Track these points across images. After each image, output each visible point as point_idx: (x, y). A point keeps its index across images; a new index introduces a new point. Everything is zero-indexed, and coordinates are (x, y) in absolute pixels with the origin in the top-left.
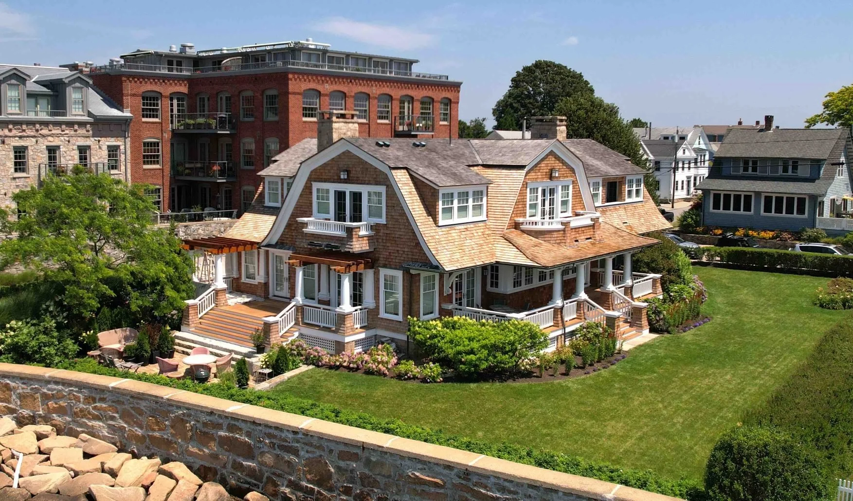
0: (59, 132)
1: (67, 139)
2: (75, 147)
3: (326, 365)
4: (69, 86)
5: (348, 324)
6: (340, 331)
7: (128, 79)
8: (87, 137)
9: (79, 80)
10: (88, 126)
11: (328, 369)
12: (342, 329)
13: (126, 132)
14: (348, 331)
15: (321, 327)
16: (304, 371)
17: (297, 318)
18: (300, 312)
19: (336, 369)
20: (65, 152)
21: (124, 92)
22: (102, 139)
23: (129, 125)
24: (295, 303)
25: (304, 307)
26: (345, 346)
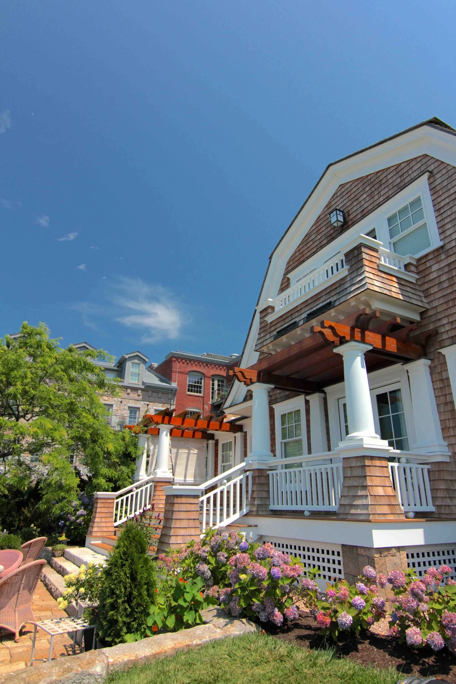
1: (120, 400)
2: (126, 408)
3: (298, 624)
4: (129, 361)
5: (375, 486)
6: (353, 511)
7: (177, 360)
8: (137, 400)
9: (138, 358)
10: (140, 392)
11: (310, 641)
12: (358, 505)
13: (172, 401)
14: (379, 510)
15: (306, 513)
16: (215, 643)
17: (253, 498)
18: (259, 483)
19: (340, 646)
20: (117, 410)
21: (173, 369)
22: (151, 403)
23: (175, 395)
24: (250, 462)
25: (270, 473)
26: (376, 562)
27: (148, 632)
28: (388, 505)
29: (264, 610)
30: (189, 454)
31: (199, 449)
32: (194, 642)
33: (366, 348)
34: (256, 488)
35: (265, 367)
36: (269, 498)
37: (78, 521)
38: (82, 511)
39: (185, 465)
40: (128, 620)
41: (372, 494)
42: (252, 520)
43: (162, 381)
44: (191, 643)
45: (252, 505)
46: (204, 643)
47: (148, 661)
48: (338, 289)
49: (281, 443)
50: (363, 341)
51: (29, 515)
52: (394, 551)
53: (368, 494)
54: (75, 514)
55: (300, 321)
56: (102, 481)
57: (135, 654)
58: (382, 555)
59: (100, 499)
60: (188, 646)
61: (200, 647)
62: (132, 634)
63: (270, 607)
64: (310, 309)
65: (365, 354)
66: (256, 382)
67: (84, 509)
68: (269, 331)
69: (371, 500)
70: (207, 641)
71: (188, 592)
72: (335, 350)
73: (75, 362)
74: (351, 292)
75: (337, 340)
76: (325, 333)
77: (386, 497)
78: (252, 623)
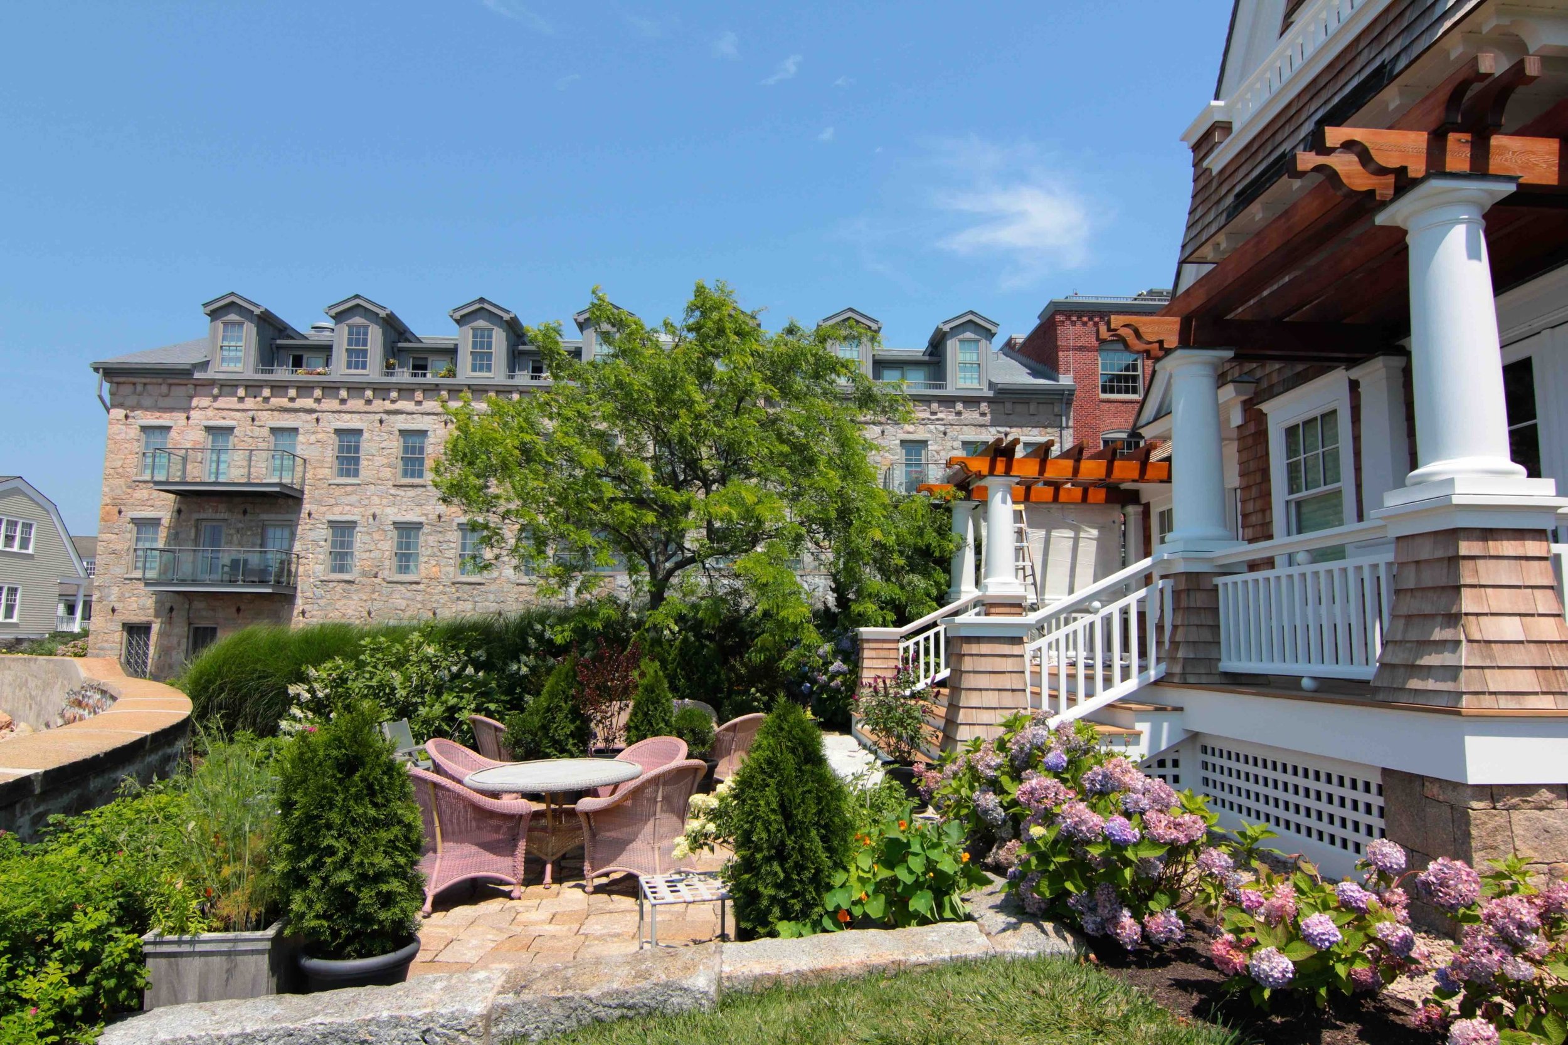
0: (927, 415)
1: (942, 428)
2: (958, 444)
3: (1193, 951)
4: (952, 337)
5: (1493, 614)
6: (1414, 684)
7: (1068, 318)
8: (981, 426)
9: (972, 327)
10: (984, 406)
11: (1203, 996)
12: (1430, 667)
13: (1064, 419)
14: (1496, 681)
15: (1306, 683)
16: (962, 966)
17: (1175, 644)
18: (1188, 608)
19: (1276, 1024)
20: (938, 453)
21: (1059, 343)
22: (1014, 430)
23: (1069, 403)
24: (1166, 556)
25: (1220, 581)
26: (1473, 822)
27: (827, 922)
28: (1535, 668)
29: (1093, 910)
30: (1076, 540)
31: (1101, 529)
32: (913, 958)
33: (1491, 193)
34: (1183, 620)
35: (1200, 302)
36: (1219, 643)
37: (832, 684)
38: (837, 665)
39: (1068, 565)
40: (782, 895)
41: (1477, 637)
42: (1173, 696)
43: (1035, 374)
44: (903, 958)
45: (1173, 659)
46: (934, 962)
47: (805, 981)
48: (1408, 13)
49: (1287, 502)
50: (1479, 170)
51: (743, 671)
52: (1546, 795)
53: (1463, 637)
54: (827, 670)
55: (1294, 148)
56: (871, 607)
57: (780, 963)
58: (1498, 805)
59: (868, 641)
60: (899, 963)
61: (926, 969)
62: (793, 923)
63: (1108, 905)
64: (1325, 103)
65: (1485, 217)
66: (1176, 349)
67: (844, 661)
68: (1215, 198)
69: (1469, 654)
70: (943, 960)
71: (916, 854)
72: (1381, 219)
73: (796, 355)
74: (1446, 12)
75: (1384, 186)
76: (1338, 168)
77: (1532, 646)
78: (1067, 936)
